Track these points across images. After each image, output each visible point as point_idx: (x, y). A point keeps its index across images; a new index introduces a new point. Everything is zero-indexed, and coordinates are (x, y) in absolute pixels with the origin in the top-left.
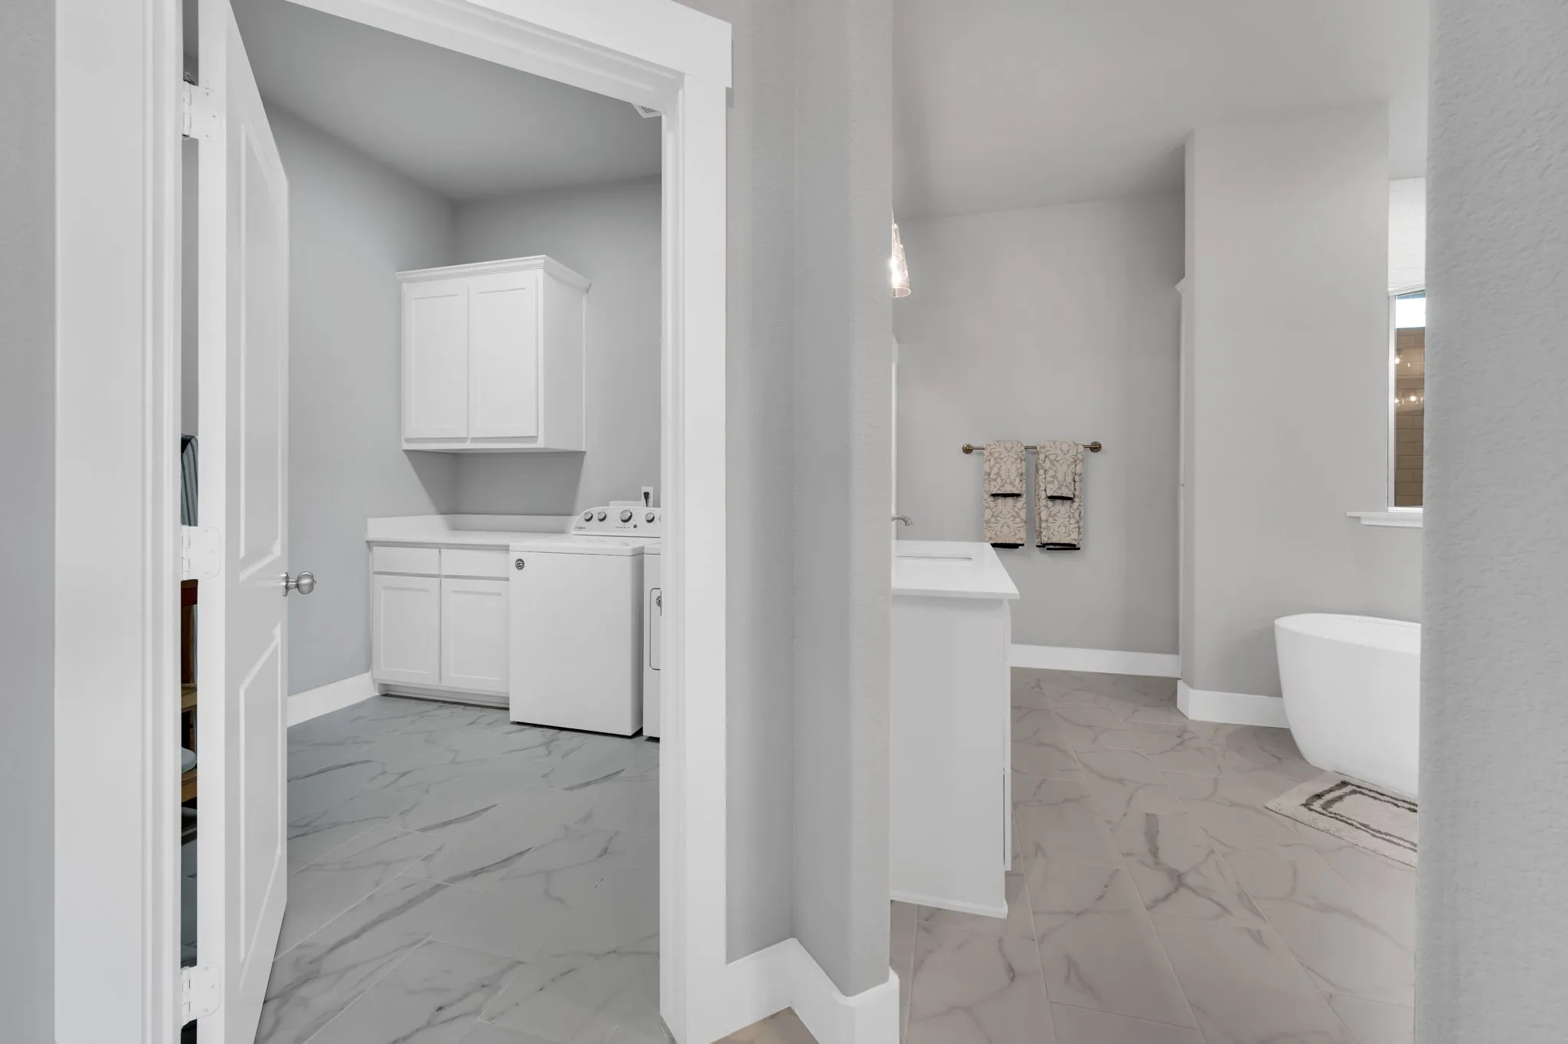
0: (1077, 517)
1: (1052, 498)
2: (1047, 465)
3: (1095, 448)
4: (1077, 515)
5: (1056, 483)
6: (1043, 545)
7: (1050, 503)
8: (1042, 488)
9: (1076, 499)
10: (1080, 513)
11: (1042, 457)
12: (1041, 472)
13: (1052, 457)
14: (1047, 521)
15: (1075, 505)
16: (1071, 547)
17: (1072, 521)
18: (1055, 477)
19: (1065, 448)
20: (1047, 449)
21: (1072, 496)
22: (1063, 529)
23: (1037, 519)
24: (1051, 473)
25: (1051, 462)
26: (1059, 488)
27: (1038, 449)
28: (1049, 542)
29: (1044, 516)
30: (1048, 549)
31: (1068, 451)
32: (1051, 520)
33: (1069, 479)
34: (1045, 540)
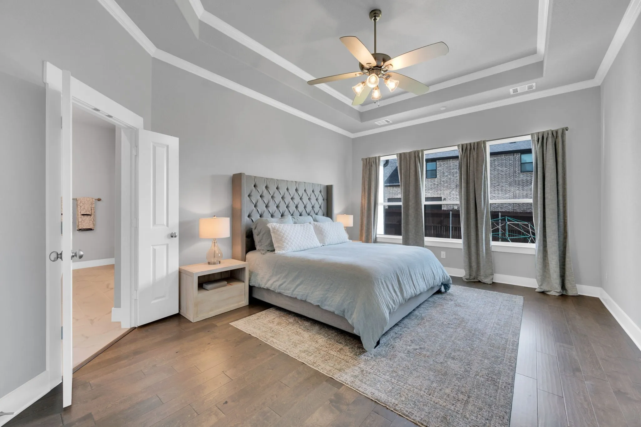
0: (93, 220)
1: (83, 215)
2: (81, 204)
3: (99, 200)
4: (92, 220)
5: (85, 210)
6: (80, 230)
7: (82, 216)
8: (80, 211)
9: (92, 215)
10: (94, 219)
11: (79, 202)
12: (79, 207)
13: (83, 202)
14: (81, 222)
15: (92, 217)
16: (91, 229)
17: (91, 222)
18: (84, 208)
19: (88, 199)
20: (81, 199)
21: (91, 214)
22: (87, 224)
23: (77, 222)
24: (83, 207)
25: (83, 204)
26: (86, 212)
27: (78, 199)
28: (82, 228)
29: (80, 220)
30: (82, 231)
31: (89, 200)
32: (83, 221)
33: (90, 209)
34: (80, 228)
